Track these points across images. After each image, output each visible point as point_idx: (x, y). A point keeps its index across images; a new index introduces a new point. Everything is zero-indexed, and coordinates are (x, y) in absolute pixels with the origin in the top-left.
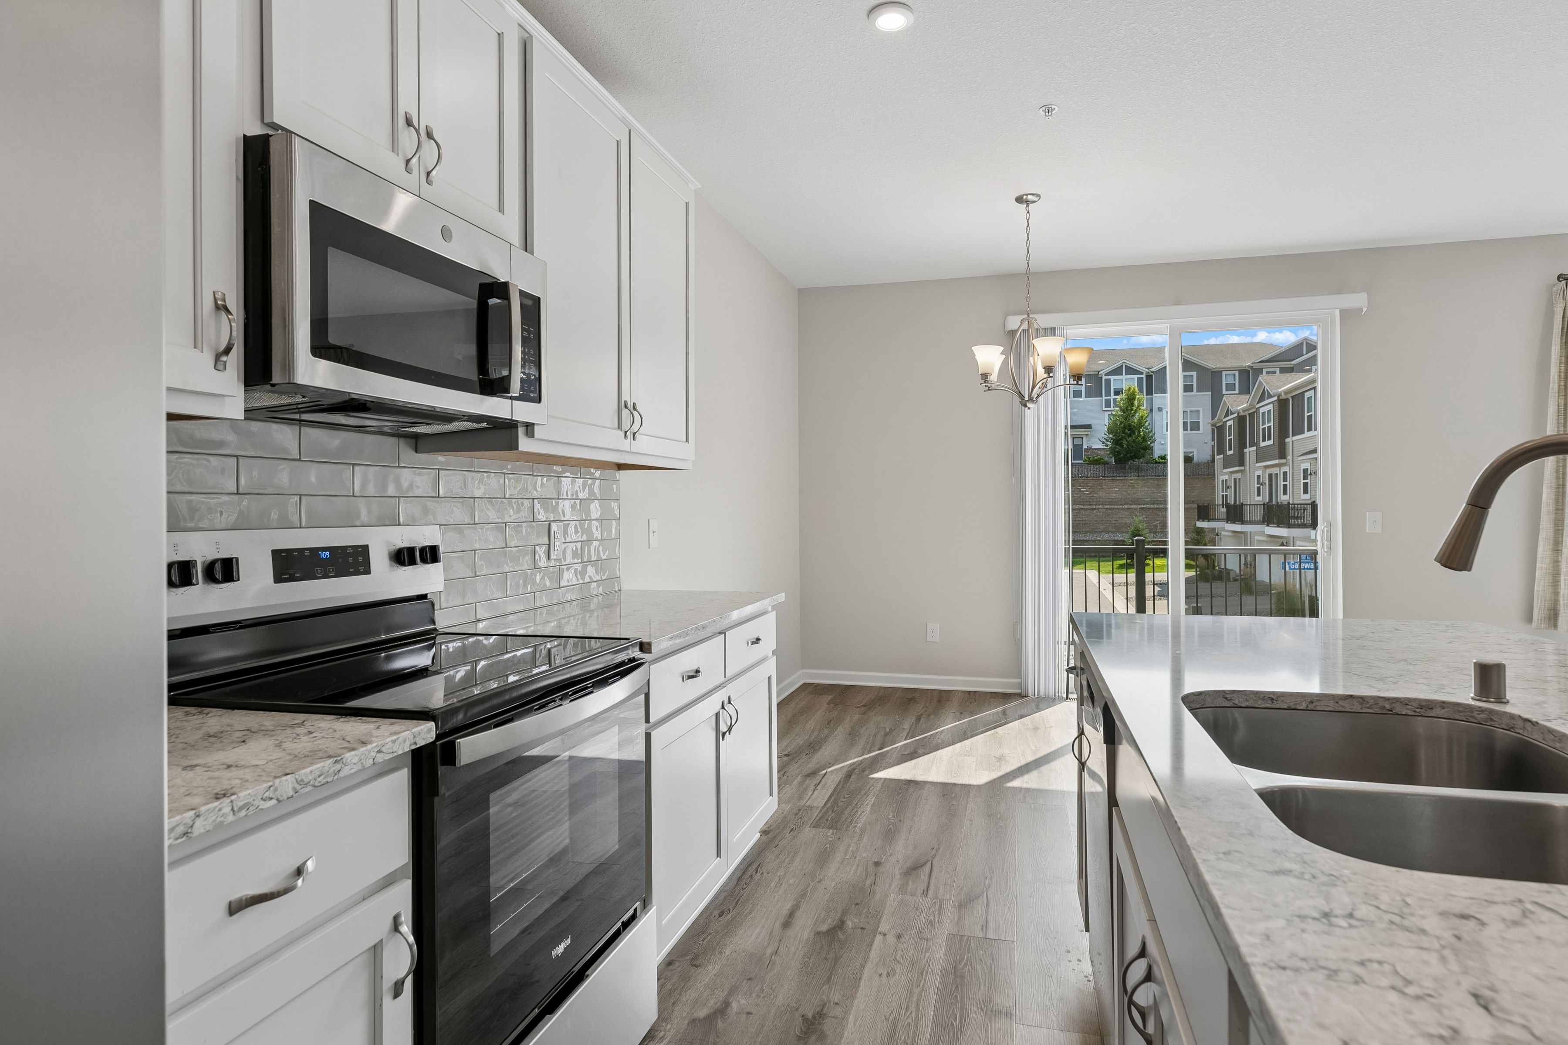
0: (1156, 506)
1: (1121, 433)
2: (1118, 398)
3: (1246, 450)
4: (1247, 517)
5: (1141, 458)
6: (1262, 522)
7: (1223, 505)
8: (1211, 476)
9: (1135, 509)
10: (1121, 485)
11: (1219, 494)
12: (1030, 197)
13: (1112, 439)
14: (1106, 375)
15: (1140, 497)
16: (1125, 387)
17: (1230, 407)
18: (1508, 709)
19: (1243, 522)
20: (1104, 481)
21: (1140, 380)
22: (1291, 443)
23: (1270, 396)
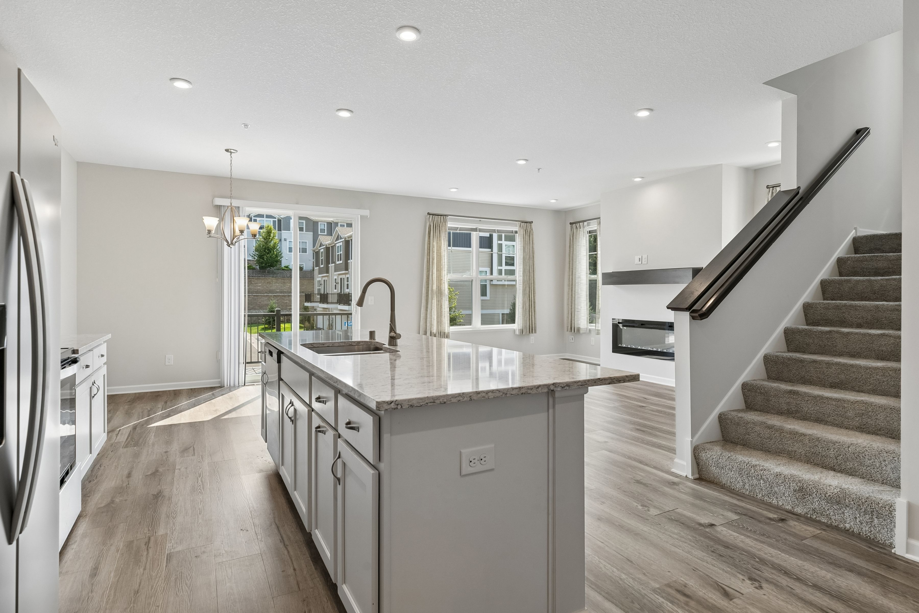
0: (282, 294)
1: (263, 251)
2: (262, 231)
3: (329, 265)
4: (330, 300)
5: (275, 267)
6: (337, 303)
7: (318, 294)
8: (312, 278)
9: (271, 296)
10: (263, 282)
11: (316, 288)
12: (232, 151)
13: (258, 255)
14: (254, 217)
15: (274, 289)
16: (265, 224)
17: (322, 242)
18: (376, 341)
19: (328, 303)
20: (252, 280)
21: (274, 222)
22: (350, 263)
23: (341, 238)
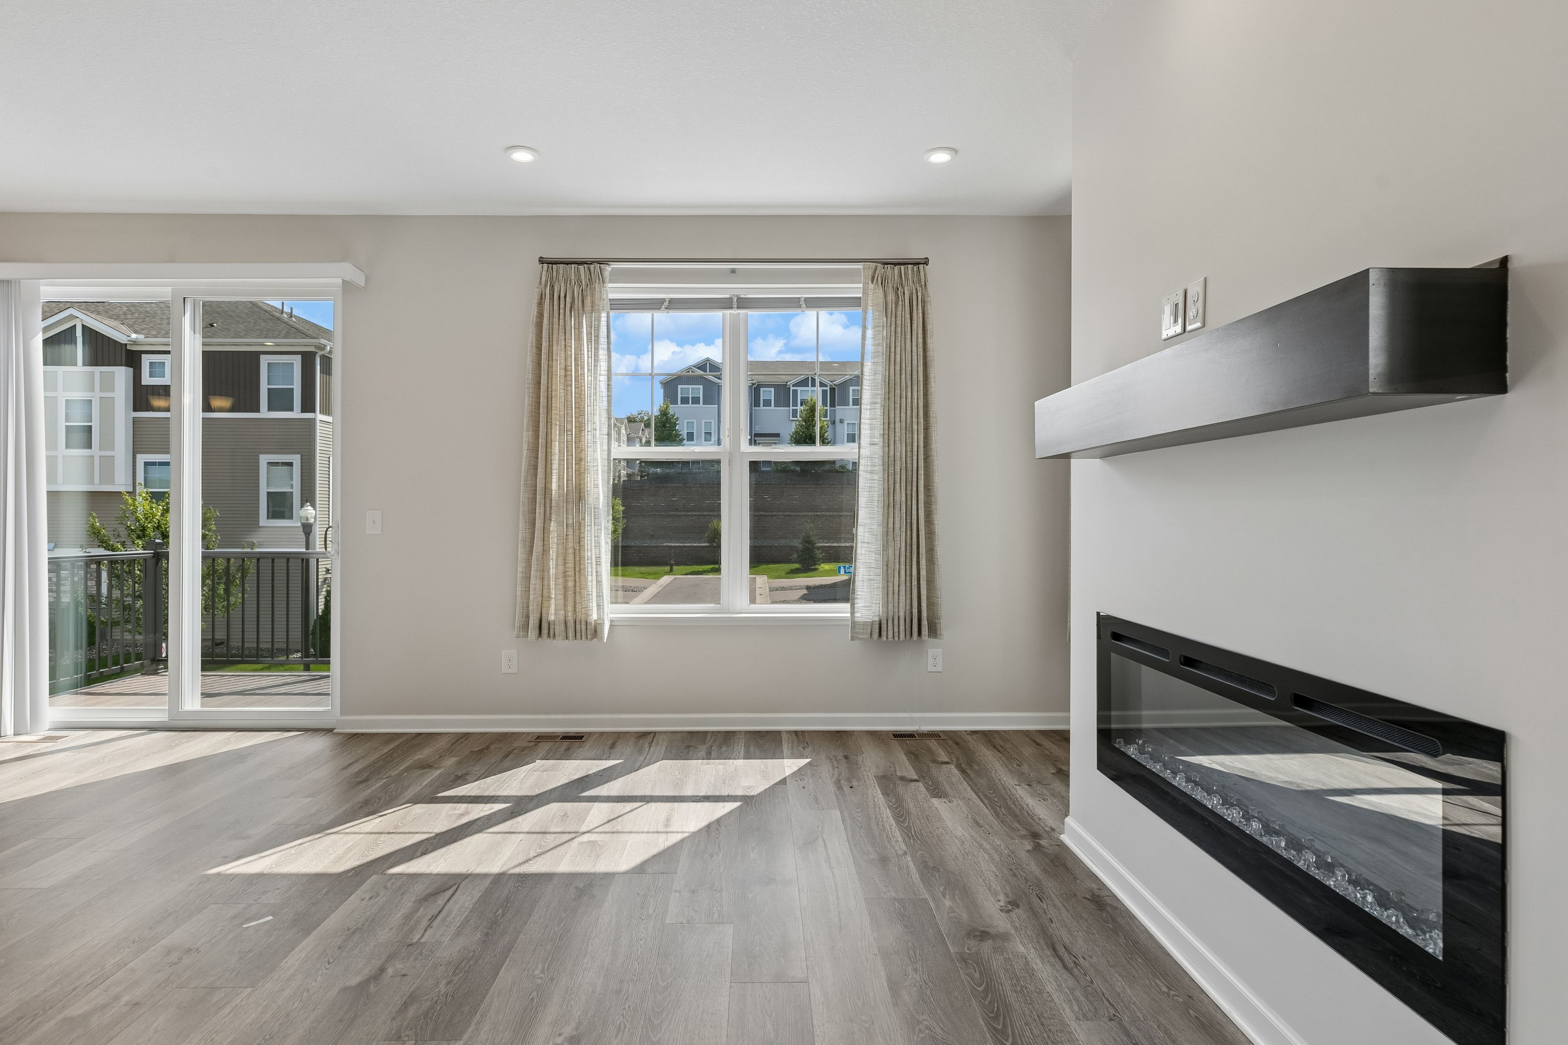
9: (811, 516)
10: (801, 492)
14: (793, 386)
15: (817, 504)
16: (810, 398)
21: (824, 393)
